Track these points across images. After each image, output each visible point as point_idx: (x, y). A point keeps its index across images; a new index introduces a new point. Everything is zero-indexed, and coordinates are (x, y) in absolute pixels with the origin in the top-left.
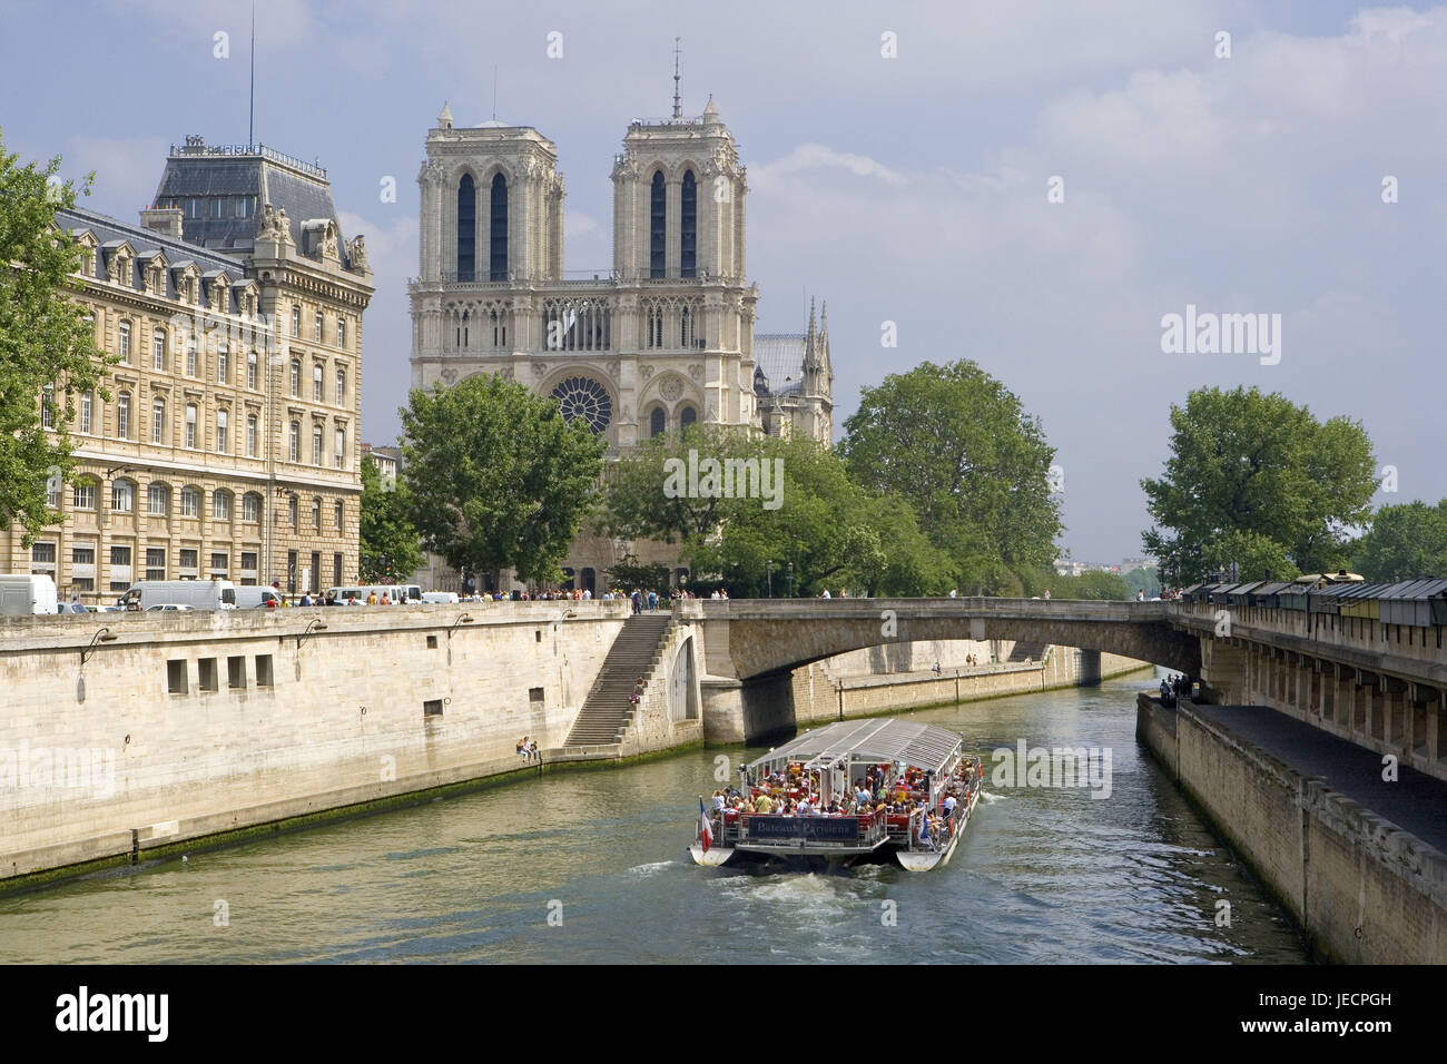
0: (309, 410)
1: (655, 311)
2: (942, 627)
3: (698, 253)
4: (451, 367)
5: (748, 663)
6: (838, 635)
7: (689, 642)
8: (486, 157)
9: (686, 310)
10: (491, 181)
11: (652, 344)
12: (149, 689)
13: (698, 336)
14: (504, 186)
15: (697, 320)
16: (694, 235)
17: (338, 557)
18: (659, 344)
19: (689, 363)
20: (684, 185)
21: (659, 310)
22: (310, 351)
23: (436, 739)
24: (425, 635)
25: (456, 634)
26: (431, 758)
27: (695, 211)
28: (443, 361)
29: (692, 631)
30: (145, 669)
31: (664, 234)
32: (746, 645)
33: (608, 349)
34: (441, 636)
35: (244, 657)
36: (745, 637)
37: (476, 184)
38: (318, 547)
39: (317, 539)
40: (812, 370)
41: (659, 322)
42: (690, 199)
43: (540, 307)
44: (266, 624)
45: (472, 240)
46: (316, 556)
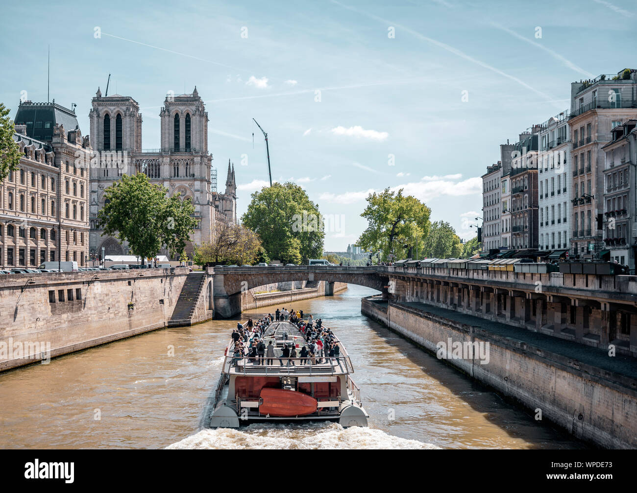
0: (72, 199)
1: (176, 164)
2: (299, 276)
3: (191, 143)
4: (102, 184)
5: (231, 290)
6: (263, 280)
7: (210, 282)
8: (114, 107)
9: (187, 163)
10: (116, 116)
11: (175, 176)
12: (43, 301)
13: (191, 173)
14: (121, 118)
15: (191, 166)
16: (190, 137)
17: (82, 253)
18: (178, 176)
19: (188, 182)
20: (186, 118)
21: (178, 164)
22: (72, 177)
23: (132, 318)
24: (127, 281)
25: (137, 281)
26: (130, 326)
27: (190, 128)
28: (99, 181)
29: (211, 279)
30: (42, 294)
31: (179, 136)
32: (230, 283)
33: (159, 177)
34: (132, 282)
35: (72, 289)
36: (229, 281)
37: (110, 118)
38: (75, 249)
39: (75, 246)
40: (229, 185)
41: (178, 168)
42: (189, 124)
43: (134, 162)
44: (79, 277)
45: (109, 138)
46: (75, 253)
